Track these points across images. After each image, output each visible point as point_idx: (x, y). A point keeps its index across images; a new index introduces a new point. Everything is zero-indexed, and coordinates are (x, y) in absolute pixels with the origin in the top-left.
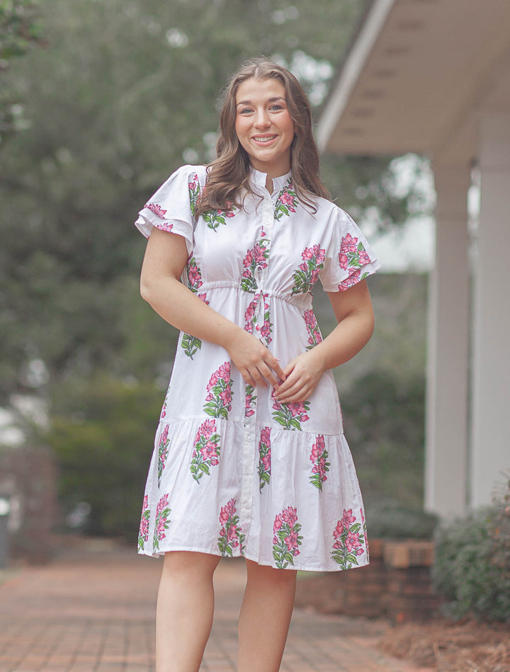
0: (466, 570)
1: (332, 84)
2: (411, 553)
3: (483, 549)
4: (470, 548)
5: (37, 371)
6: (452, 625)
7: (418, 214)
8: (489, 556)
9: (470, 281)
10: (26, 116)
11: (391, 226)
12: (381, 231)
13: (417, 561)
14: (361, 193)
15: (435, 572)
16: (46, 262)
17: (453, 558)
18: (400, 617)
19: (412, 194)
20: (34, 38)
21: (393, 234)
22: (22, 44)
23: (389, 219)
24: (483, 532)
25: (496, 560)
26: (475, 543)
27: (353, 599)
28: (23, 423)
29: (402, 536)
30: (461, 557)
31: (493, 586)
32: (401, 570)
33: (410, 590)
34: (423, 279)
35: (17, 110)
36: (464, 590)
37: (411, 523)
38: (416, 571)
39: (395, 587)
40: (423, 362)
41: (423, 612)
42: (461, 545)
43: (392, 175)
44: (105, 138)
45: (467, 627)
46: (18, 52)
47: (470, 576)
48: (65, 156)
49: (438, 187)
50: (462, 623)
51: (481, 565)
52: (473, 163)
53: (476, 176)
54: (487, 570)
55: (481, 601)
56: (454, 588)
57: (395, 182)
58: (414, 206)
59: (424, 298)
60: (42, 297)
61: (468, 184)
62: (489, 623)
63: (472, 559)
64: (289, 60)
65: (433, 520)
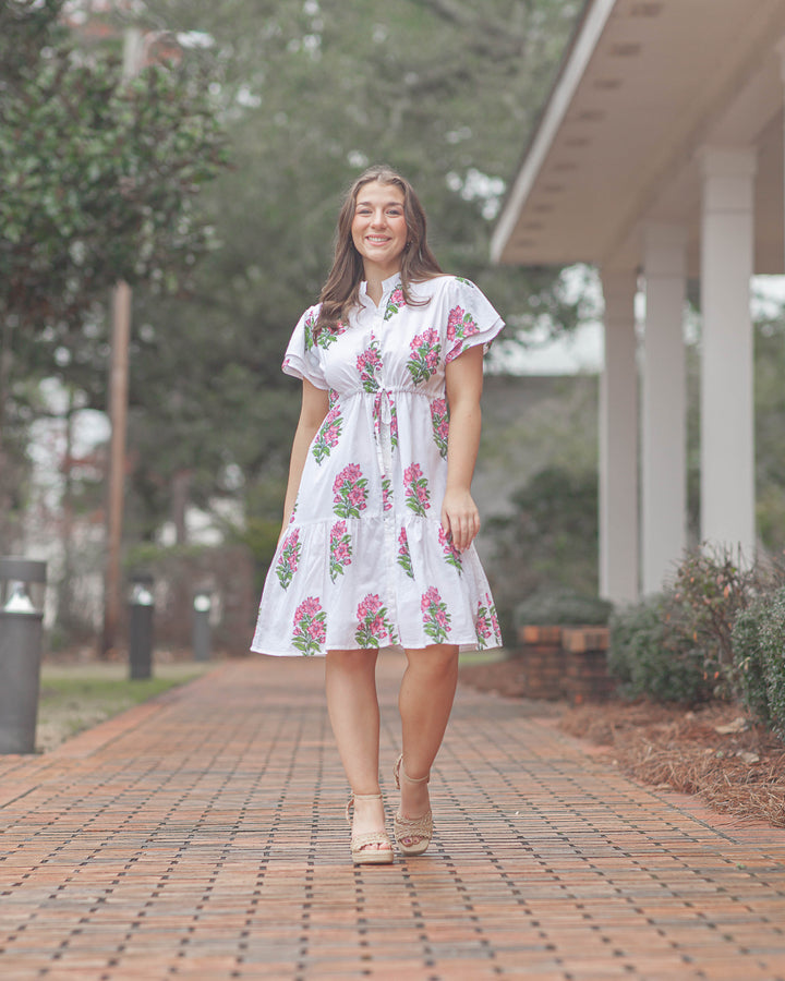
0: (640, 654)
1: (505, 199)
2: (588, 638)
3: (656, 633)
4: (643, 633)
5: (233, 475)
6: (627, 705)
7: (588, 320)
8: (661, 640)
9: (638, 383)
10: (217, 236)
11: (563, 332)
12: (553, 336)
13: (593, 646)
14: (533, 301)
15: (610, 656)
16: (240, 373)
17: (627, 642)
18: (578, 699)
19: (582, 301)
20: (223, 163)
21: (564, 337)
22: (212, 168)
23: (560, 325)
24: (655, 618)
25: (668, 643)
26: (648, 628)
27: (534, 683)
28: (221, 524)
29: (578, 622)
30: (635, 641)
31: (666, 668)
32: (579, 654)
33: (587, 674)
34: (593, 381)
35: (209, 231)
36: (638, 672)
37: (587, 611)
38: (593, 655)
39: (573, 670)
40: (595, 460)
41: (601, 693)
42: (634, 630)
43: (562, 283)
44: (293, 255)
45: (642, 707)
46: (210, 177)
47: (643, 660)
48: (255, 273)
49: (606, 294)
50: (637, 703)
51: (654, 648)
52: (639, 271)
53: (641, 282)
54: (660, 653)
55: (654, 683)
56: (629, 671)
57: (565, 291)
58: (584, 312)
59: (595, 399)
60: (236, 406)
61: (635, 290)
62: (662, 702)
63: (645, 643)
64: (464, 178)
65: (607, 607)
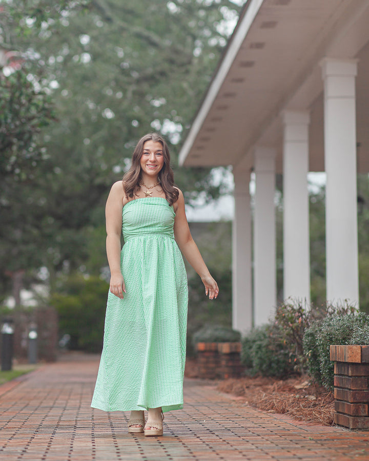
0: (257, 352)
1: (185, 135)
2: (231, 347)
3: (265, 343)
4: (258, 343)
5: (44, 273)
6: (251, 378)
7: (224, 194)
8: (267, 346)
9: (252, 224)
10: (48, 152)
11: (212, 200)
12: (207, 202)
13: (234, 350)
14: (198, 185)
15: (242, 354)
16: (50, 220)
17: (250, 348)
18: (226, 376)
19: (222, 185)
20: (53, 118)
21: (212, 204)
22: (48, 120)
23: (211, 197)
24: (264, 335)
25: (271, 347)
26: (261, 340)
27: (203, 371)
28: (37, 297)
29: (224, 341)
30: (255, 347)
31: (270, 359)
32: (227, 354)
33: (230, 364)
34: (229, 224)
35: (43, 150)
36: (256, 362)
37: (228, 335)
38: (233, 355)
39: (223, 363)
40: (230, 261)
41: (237, 373)
42: (254, 341)
43: (212, 177)
44: (78, 162)
45: (258, 379)
46: (46, 124)
47: (259, 355)
48: (58, 171)
49: (236, 181)
50: (255, 377)
51: (264, 350)
52: (252, 170)
53: (253, 176)
54: (267, 352)
55: (264, 366)
56: (251, 362)
57: (213, 179)
58: (222, 190)
59: (230, 233)
60: (50, 237)
61: (248, 181)
62: (268, 377)
63: (260, 347)
64: (162, 123)
65: (237, 334)
